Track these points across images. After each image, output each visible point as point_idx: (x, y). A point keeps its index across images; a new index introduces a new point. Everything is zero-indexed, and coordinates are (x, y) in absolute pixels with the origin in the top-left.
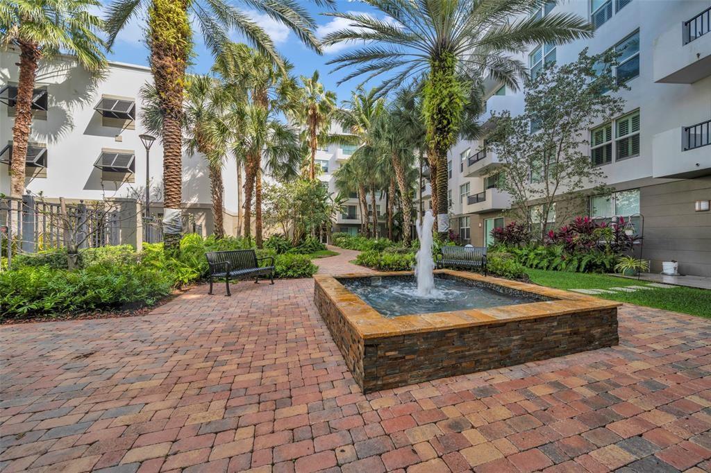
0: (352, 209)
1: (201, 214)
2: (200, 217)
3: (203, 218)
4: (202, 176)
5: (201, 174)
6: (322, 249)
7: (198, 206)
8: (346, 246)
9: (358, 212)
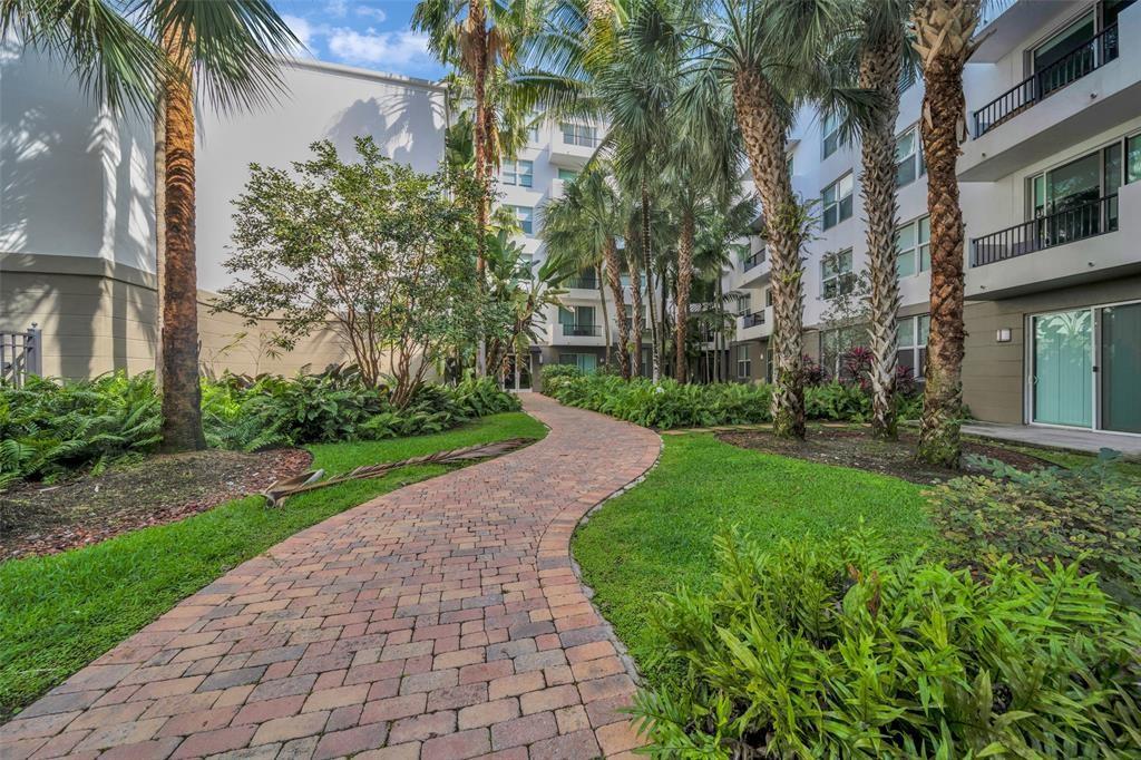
0: (585, 313)
1: (38, 293)
2: (38, 302)
3: (46, 307)
4: (41, 154)
5: (39, 146)
6: (506, 409)
7: (28, 264)
8: (570, 398)
9: (599, 320)
